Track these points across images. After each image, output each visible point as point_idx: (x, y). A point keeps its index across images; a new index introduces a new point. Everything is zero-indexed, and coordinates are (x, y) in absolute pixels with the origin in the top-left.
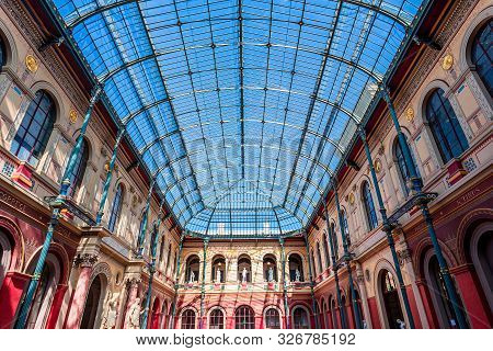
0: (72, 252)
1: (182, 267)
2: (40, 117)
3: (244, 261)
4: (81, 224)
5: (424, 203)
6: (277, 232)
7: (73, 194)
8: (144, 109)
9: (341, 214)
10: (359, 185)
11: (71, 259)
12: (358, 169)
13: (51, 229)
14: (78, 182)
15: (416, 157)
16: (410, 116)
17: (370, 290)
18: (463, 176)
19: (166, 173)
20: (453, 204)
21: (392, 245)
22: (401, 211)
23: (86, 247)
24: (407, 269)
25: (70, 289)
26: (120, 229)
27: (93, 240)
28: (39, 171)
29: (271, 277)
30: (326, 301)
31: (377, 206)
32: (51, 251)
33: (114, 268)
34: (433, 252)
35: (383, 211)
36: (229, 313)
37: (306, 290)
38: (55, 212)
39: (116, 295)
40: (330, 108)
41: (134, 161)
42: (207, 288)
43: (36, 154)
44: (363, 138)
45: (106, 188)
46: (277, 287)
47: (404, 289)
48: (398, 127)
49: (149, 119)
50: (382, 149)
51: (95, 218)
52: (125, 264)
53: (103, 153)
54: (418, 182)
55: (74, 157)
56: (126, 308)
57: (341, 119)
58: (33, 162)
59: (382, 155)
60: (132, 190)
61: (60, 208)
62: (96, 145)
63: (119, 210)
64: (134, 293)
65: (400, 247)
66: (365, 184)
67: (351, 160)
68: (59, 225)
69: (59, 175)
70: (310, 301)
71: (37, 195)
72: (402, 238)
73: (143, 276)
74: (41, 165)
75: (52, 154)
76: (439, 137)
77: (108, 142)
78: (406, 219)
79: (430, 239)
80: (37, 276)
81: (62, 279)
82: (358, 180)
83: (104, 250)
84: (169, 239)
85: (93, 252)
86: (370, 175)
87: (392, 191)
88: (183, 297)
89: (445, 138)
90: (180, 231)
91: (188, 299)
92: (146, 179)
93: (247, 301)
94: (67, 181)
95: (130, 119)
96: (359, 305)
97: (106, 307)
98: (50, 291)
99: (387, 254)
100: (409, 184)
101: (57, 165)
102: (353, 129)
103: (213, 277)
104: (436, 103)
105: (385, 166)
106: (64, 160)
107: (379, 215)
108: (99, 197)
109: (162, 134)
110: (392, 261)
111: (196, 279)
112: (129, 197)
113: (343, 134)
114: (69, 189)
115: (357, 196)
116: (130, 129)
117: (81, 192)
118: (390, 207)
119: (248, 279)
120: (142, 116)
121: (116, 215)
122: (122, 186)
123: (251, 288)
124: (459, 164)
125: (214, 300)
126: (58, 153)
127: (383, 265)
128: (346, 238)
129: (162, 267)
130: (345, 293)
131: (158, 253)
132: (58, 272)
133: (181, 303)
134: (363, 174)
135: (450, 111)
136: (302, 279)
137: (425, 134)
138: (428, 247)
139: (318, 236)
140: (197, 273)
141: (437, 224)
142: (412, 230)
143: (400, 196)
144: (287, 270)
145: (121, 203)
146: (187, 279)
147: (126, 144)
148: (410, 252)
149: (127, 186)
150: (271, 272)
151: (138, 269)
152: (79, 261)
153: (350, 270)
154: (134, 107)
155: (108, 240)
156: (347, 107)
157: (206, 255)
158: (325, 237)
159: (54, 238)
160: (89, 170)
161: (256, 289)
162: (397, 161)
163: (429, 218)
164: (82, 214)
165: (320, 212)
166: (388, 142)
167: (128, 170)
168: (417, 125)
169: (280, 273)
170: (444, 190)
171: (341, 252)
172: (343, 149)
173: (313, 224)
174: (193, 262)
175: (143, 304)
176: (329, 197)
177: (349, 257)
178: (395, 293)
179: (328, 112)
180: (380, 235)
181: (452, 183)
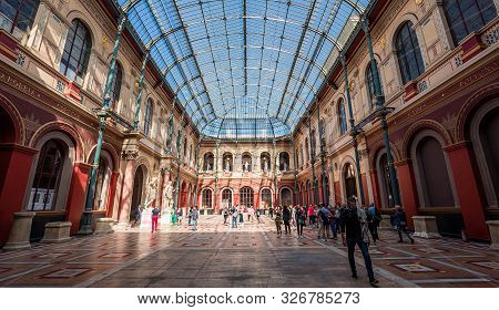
0: (119, 150)
1: (201, 161)
2: (79, 43)
3: (246, 156)
4: (123, 129)
5: (384, 115)
6: (271, 136)
7: (114, 106)
8: (163, 36)
9: (321, 123)
10: (336, 100)
11: (119, 154)
12: (337, 88)
13: (100, 133)
14: (117, 97)
15: (383, 80)
16: (383, 45)
17: (336, 176)
18: (416, 94)
19: (185, 91)
20: (405, 116)
21: (356, 146)
22: (365, 121)
23: (129, 146)
24: (364, 163)
25: (121, 174)
26: (152, 133)
27: (134, 141)
28: (84, 88)
29: (266, 167)
30: (304, 184)
31: (348, 118)
32: (104, 148)
33: (151, 161)
34: (384, 151)
35: (352, 121)
36: (235, 191)
37: (291, 176)
38: (102, 120)
39: (154, 179)
40: (318, 37)
41: (159, 81)
42: (220, 176)
43: (80, 74)
44: (343, 63)
45: (139, 102)
46: (270, 174)
47: (360, 176)
48: (372, 54)
49: (168, 45)
50: (357, 73)
51: (133, 125)
52: (158, 158)
53: (133, 73)
54: (382, 99)
55: (111, 76)
56: (162, 188)
57: (327, 46)
58: (79, 81)
59: (357, 78)
60: (159, 104)
61: (105, 117)
62: (127, 67)
63: (150, 119)
64: (167, 178)
65: (360, 148)
66: (340, 100)
67: (331, 81)
68: (106, 130)
69: (101, 91)
70: (293, 184)
71: (86, 107)
72: (363, 141)
73: (172, 166)
74: (86, 82)
75: (93, 74)
76: (403, 64)
77: (136, 64)
78: (368, 127)
79: (384, 142)
80: (96, 165)
81: (114, 168)
82: (335, 98)
83: (142, 148)
84: (190, 140)
85: (134, 149)
86: (346, 93)
87: (361, 106)
88: (202, 181)
89: (407, 65)
90: (197, 135)
91: (206, 182)
92: (170, 95)
93: (248, 184)
94: (107, 96)
95: (152, 45)
96: (328, 186)
97: (148, 187)
98: (107, 177)
99: (352, 153)
100: (374, 101)
101: (98, 84)
102: (336, 55)
103: (224, 168)
104: (405, 34)
105: (358, 86)
106: (103, 79)
107: (349, 124)
108: (134, 108)
109: (179, 58)
110: (354, 156)
111: (212, 169)
112: (157, 109)
113: (327, 58)
114: (110, 103)
115: (334, 109)
116: (154, 54)
117: (119, 104)
118: (358, 118)
119: (249, 170)
120: (162, 42)
121: (148, 122)
122: (151, 100)
123: (250, 175)
124: (414, 86)
125: (225, 183)
126: (98, 73)
127: (348, 160)
128: (323, 141)
129: (187, 160)
130: (319, 178)
131: (182, 151)
132: (110, 163)
133: (201, 185)
134: (340, 92)
135: (414, 42)
136: (288, 169)
137: (393, 60)
138: (382, 147)
139: (302, 140)
140: (212, 165)
141: (390, 131)
142: (372, 135)
143: (367, 109)
144: (278, 164)
145: (151, 113)
146: (205, 168)
147: (151, 66)
148: (368, 150)
149: (155, 101)
150: (266, 164)
151: (168, 161)
152: (125, 155)
153: (324, 163)
154: (155, 35)
155: (144, 141)
156: (332, 36)
157: (218, 152)
158: (307, 140)
159: (104, 139)
160: (123, 88)
161: (254, 176)
162: (368, 81)
163: (385, 127)
164: (122, 121)
165: (305, 121)
166: (362, 67)
167: (154, 87)
168: (387, 53)
169: (272, 166)
170: (400, 105)
171: (318, 151)
172: (326, 72)
173: (298, 131)
174: (210, 157)
175: (174, 185)
176: (313, 110)
177: (323, 154)
178: (353, 179)
179: (316, 41)
180: (348, 139)
181: (407, 100)
